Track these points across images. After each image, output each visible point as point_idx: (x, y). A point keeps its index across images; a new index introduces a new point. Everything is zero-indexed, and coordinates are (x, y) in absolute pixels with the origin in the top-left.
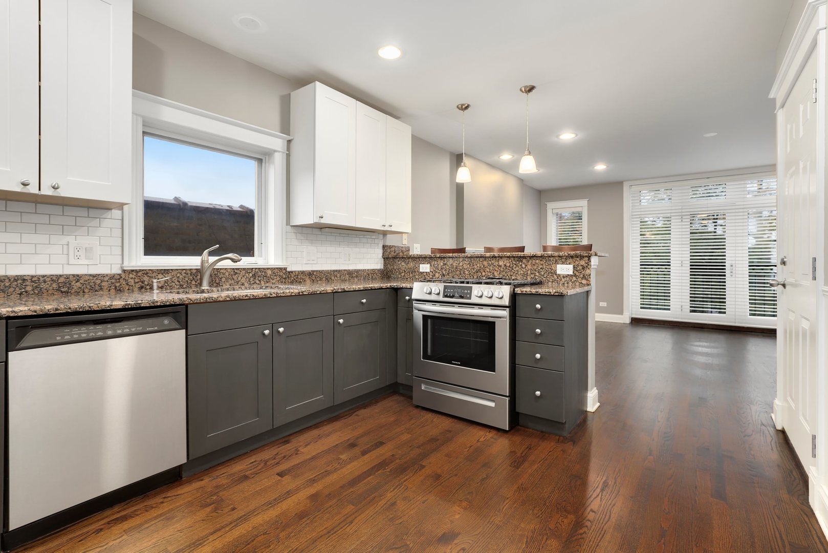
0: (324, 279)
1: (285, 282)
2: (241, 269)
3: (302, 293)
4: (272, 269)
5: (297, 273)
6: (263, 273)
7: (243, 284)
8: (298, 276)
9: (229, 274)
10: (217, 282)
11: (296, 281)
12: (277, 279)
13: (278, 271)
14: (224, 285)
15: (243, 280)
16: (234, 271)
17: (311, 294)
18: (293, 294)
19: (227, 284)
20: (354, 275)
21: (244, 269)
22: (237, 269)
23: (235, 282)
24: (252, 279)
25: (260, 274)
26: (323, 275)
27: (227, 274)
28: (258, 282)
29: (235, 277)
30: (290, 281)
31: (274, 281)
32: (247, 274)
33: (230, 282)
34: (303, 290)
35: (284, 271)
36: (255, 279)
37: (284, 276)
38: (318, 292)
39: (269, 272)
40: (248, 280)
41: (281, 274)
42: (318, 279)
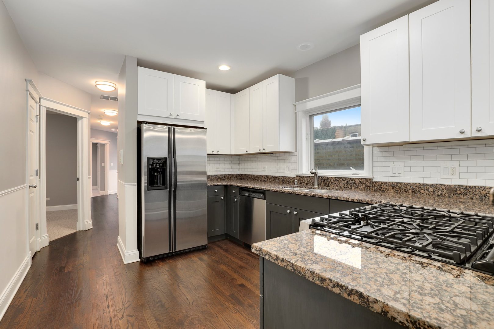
0: (410, 191)
1: (369, 189)
2: (340, 178)
3: (307, 194)
4: (359, 179)
5: (380, 183)
6: (353, 181)
7: (341, 187)
8: (381, 186)
9: (333, 181)
10: (327, 184)
11: (380, 190)
12: (364, 186)
13: (364, 181)
14: (331, 186)
15: (341, 185)
16: (336, 179)
17: (312, 196)
18: (301, 194)
19: (332, 186)
20: (459, 192)
21: (341, 178)
22: (337, 178)
23: (336, 185)
24: (346, 184)
25: (351, 182)
26: (409, 187)
27: (332, 180)
28: (350, 187)
29: (336, 182)
30: (374, 189)
31: (361, 188)
32: (343, 181)
33: (334, 185)
34: (308, 193)
35: (369, 181)
36: (348, 184)
37: (369, 185)
38: (317, 196)
39: (357, 181)
40: (343, 185)
41: (367, 183)
42: (402, 190)
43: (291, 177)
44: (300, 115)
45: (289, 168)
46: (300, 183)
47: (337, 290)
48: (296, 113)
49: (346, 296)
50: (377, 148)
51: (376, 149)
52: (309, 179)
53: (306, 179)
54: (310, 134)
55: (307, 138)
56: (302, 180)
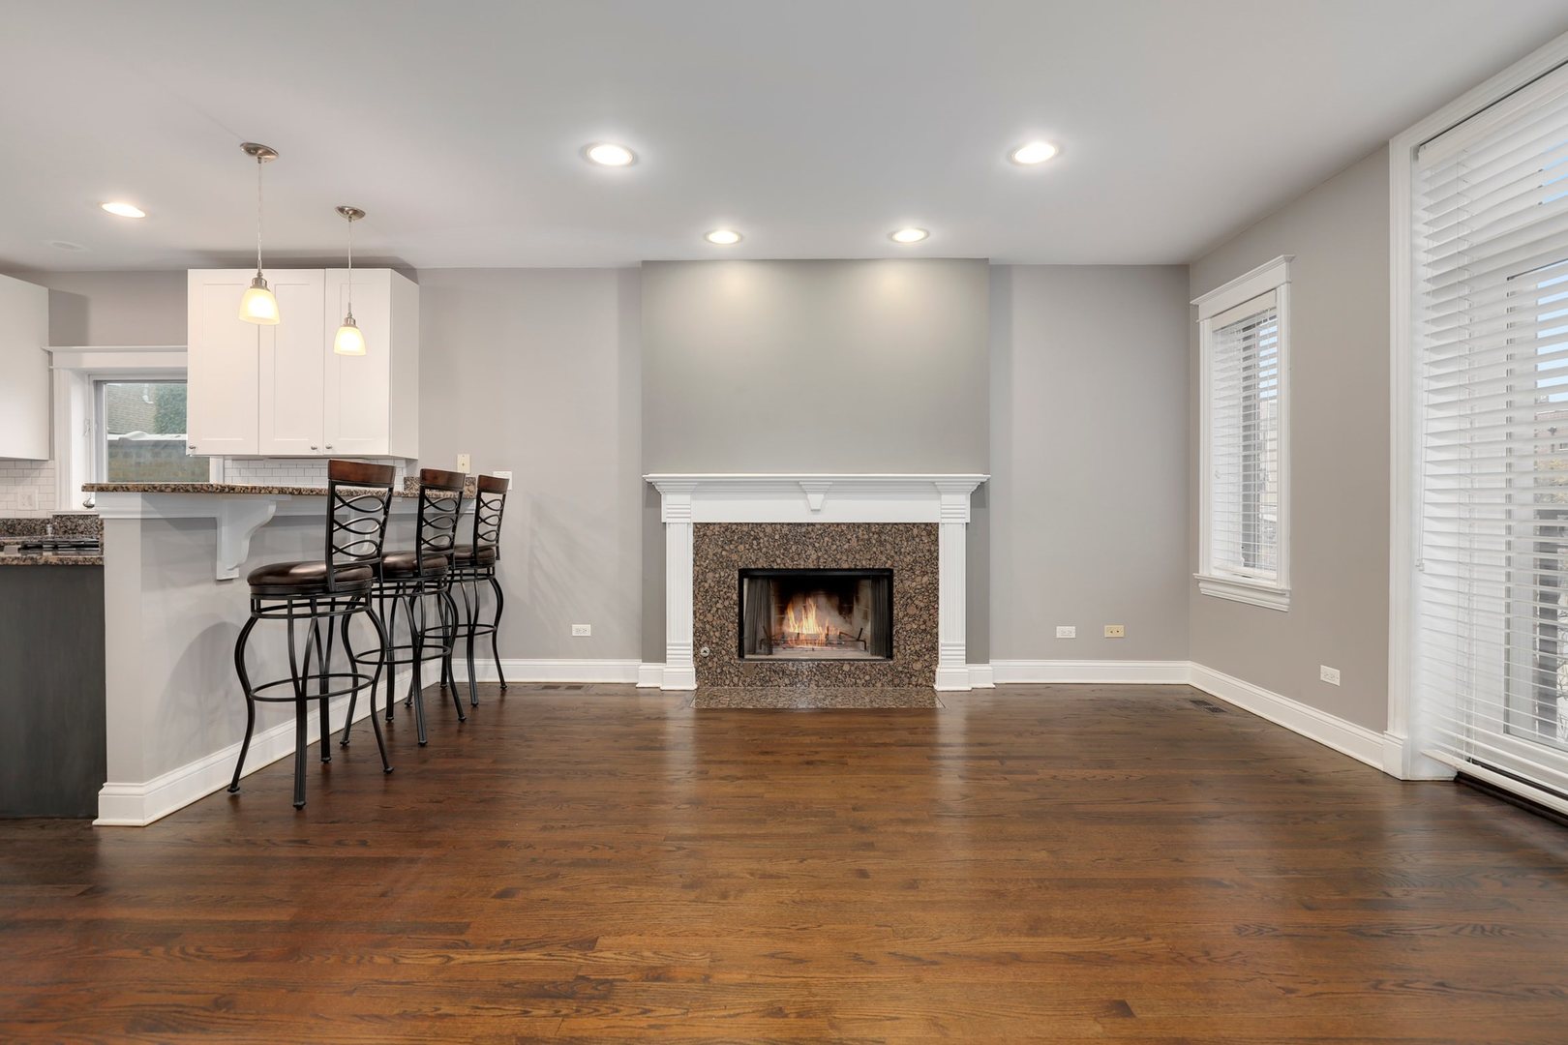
43: (37, 520)
44: (62, 377)
45: (29, 497)
46: (65, 532)
47: (15, 562)
48: (51, 371)
49: (22, 563)
50: (230, 461)
51: (229, 463)
52: (88, 521)
53: (81, 522)
54: (97, 422)
55: (87, 431)
56: (69, 523)
